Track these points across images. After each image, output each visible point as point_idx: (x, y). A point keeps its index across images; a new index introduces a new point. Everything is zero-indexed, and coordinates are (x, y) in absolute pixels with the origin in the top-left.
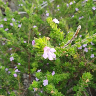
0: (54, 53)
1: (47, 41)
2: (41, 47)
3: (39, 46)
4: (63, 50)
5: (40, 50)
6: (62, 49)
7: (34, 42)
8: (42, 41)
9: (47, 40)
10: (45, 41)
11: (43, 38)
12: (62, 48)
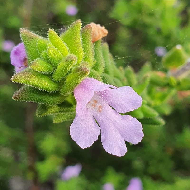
0: (130, 113)
1: (91, 46)
2: (61, 83)
3: (49, 75)
4: (179, 84)
5: (57, 100)
6: (174, 81)
7: (24, 53)
8: (64, 46)
9: (95, 42)
10: (82, 49)
11: (68, 31)
12: (176, 76)
